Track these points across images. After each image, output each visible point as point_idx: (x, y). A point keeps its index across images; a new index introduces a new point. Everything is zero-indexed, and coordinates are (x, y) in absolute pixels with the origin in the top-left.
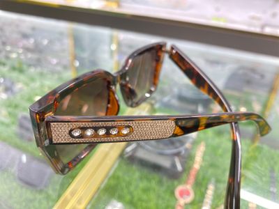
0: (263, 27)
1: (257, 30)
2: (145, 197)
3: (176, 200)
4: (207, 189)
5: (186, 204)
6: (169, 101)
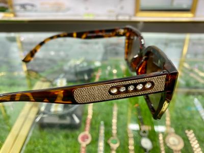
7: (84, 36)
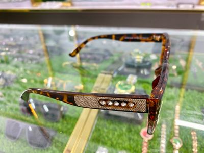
0: (178, 5)
1: (175, 8)
2: (120, 141)
3: (143, 139)
4: (161, 127)
5: (149, 141)
6: (123, 70)
7: (122, 38)
